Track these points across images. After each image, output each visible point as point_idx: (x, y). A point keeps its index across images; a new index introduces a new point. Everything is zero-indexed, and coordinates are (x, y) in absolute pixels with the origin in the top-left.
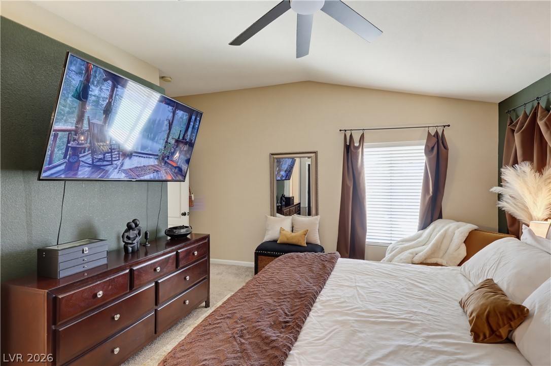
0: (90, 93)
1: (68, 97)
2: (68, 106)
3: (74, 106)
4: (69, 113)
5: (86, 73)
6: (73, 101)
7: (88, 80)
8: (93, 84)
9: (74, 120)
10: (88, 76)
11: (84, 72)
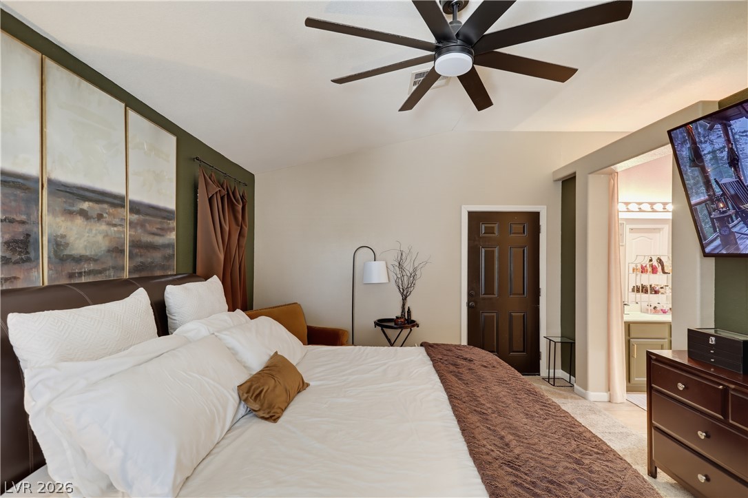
0: (703, 153)
1: (687, 170)
2: (690, 177)
3: (696, 175)
4: (695, 184)
5: (689, 138)
6: (692, 171)
7: (694, 143)
8: (701, 142)
9: (703, 189)
10: (692, 139)
11: (687, 138)
